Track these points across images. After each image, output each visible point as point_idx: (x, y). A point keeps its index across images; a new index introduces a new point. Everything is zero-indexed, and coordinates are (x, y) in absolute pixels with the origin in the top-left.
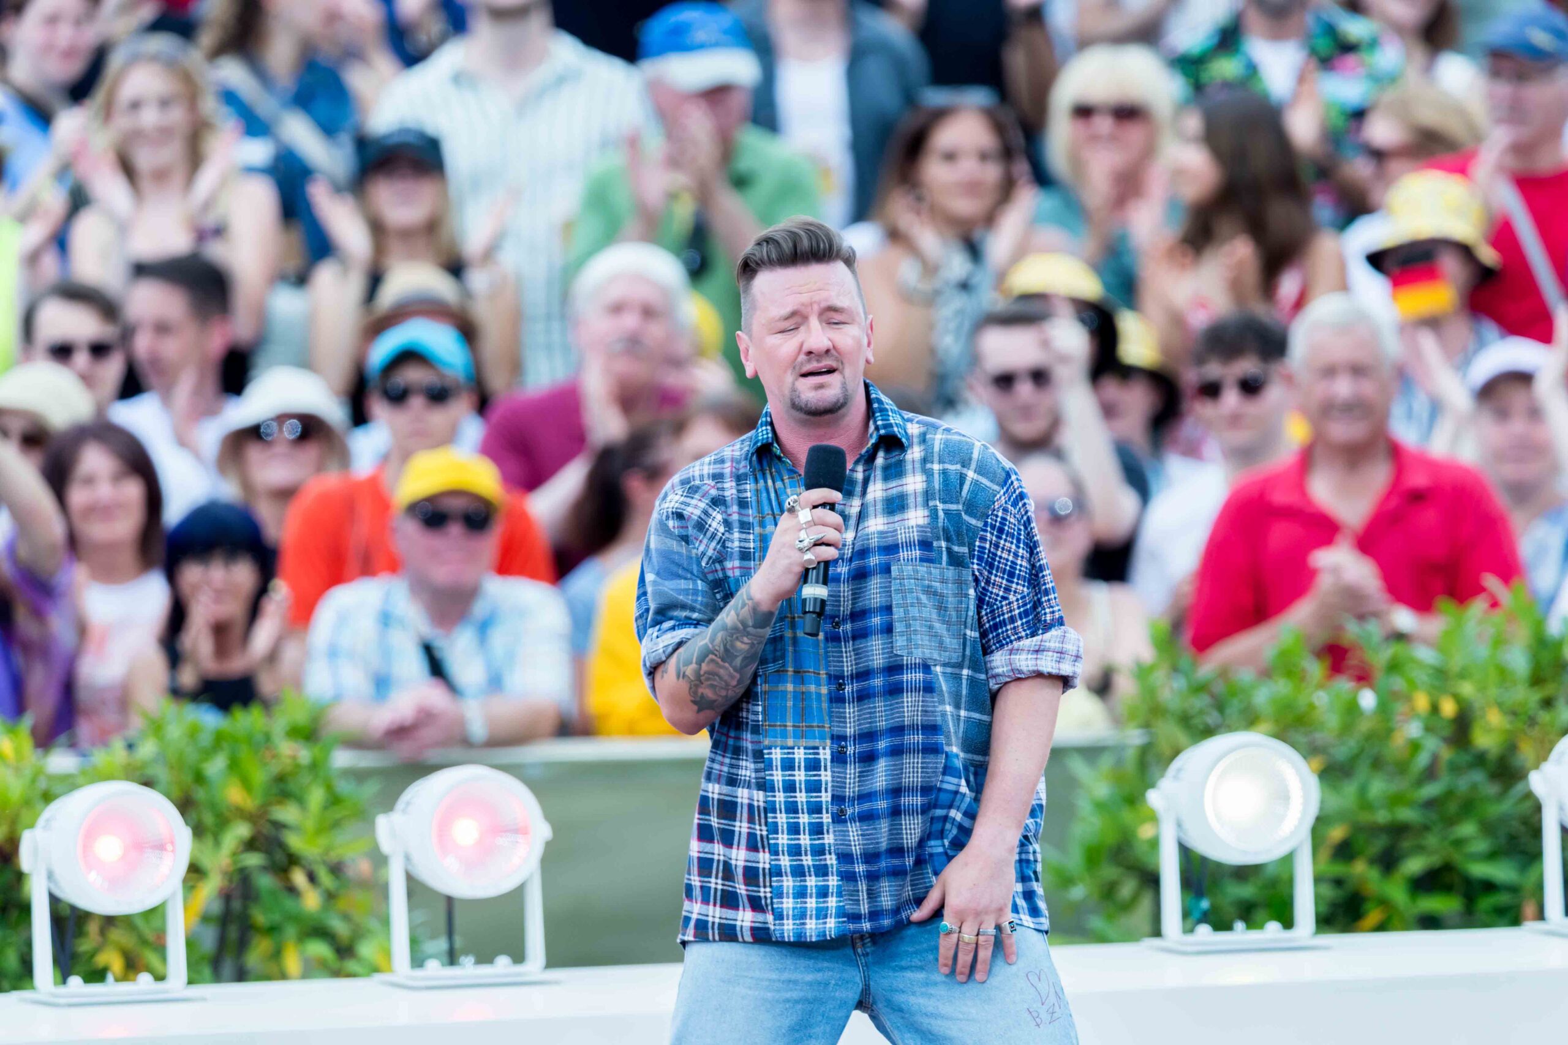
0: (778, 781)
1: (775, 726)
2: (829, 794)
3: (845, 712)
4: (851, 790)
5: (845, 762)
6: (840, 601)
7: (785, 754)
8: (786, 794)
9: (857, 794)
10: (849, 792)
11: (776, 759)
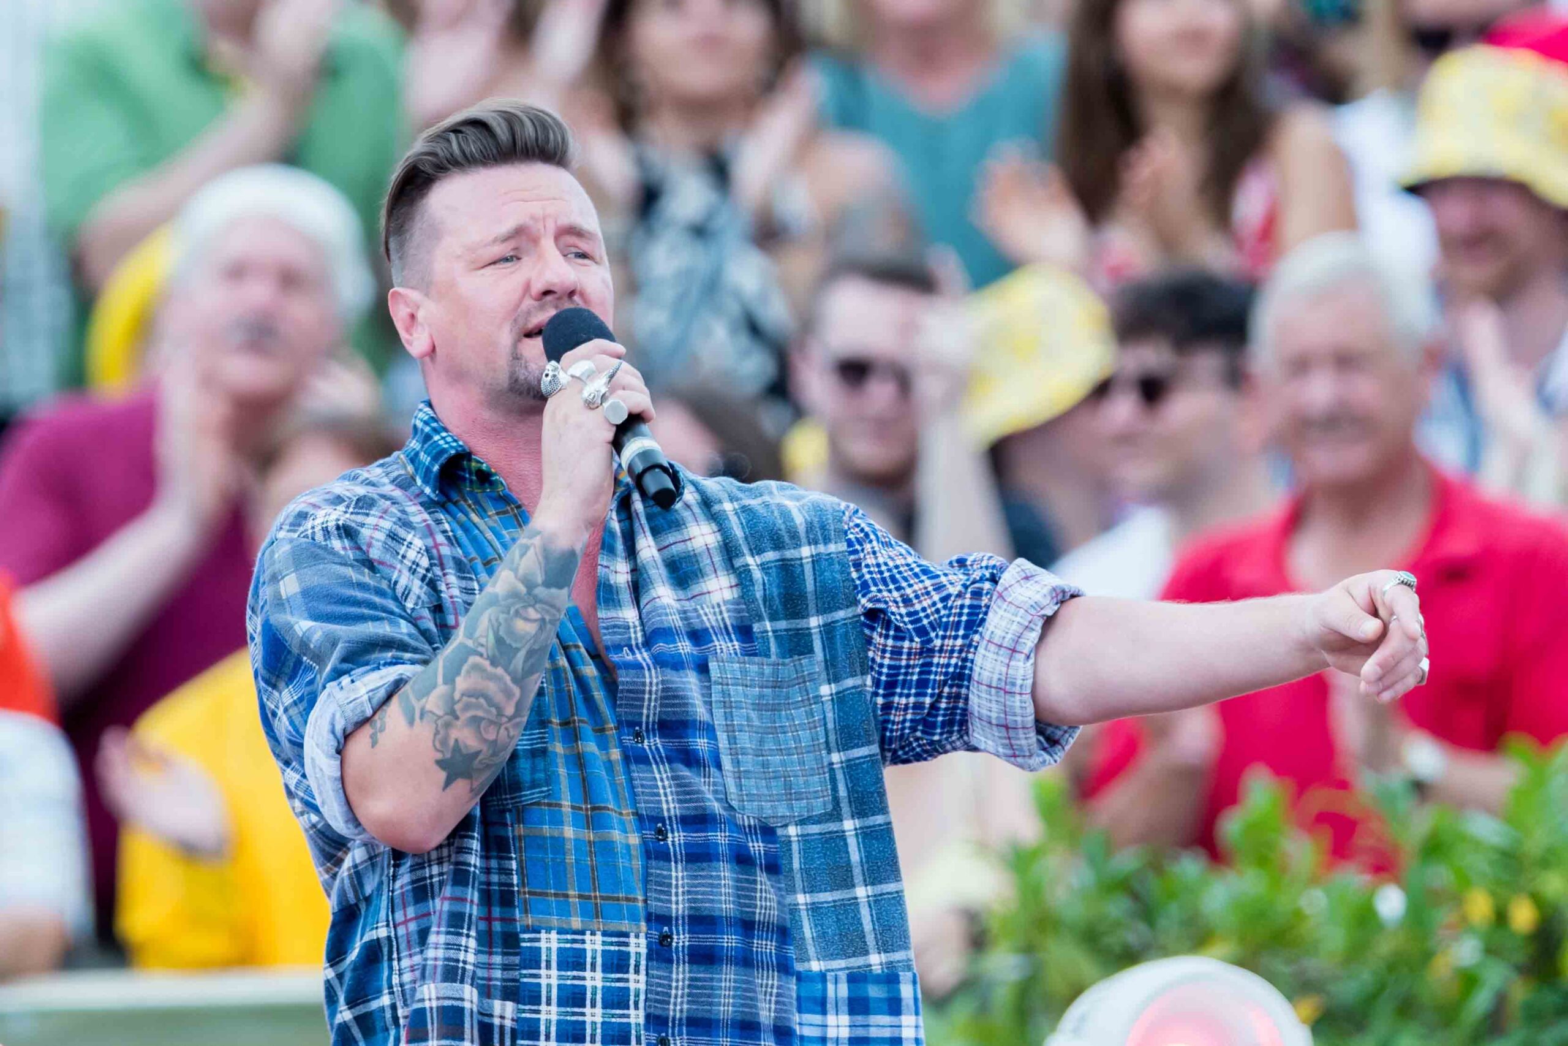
0: (549, 986)
1: (546, 894)
2: (641, 1013)
3: (670, 877)
4: (678, 1008)
5: (670, 961)
6: (643, 699)
7: (567, 941)
8: (563, 1009)
9: (685, 1015)
10: (675, 1010)
11: (549, 949)
